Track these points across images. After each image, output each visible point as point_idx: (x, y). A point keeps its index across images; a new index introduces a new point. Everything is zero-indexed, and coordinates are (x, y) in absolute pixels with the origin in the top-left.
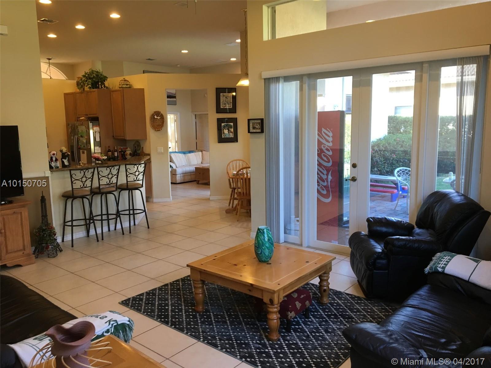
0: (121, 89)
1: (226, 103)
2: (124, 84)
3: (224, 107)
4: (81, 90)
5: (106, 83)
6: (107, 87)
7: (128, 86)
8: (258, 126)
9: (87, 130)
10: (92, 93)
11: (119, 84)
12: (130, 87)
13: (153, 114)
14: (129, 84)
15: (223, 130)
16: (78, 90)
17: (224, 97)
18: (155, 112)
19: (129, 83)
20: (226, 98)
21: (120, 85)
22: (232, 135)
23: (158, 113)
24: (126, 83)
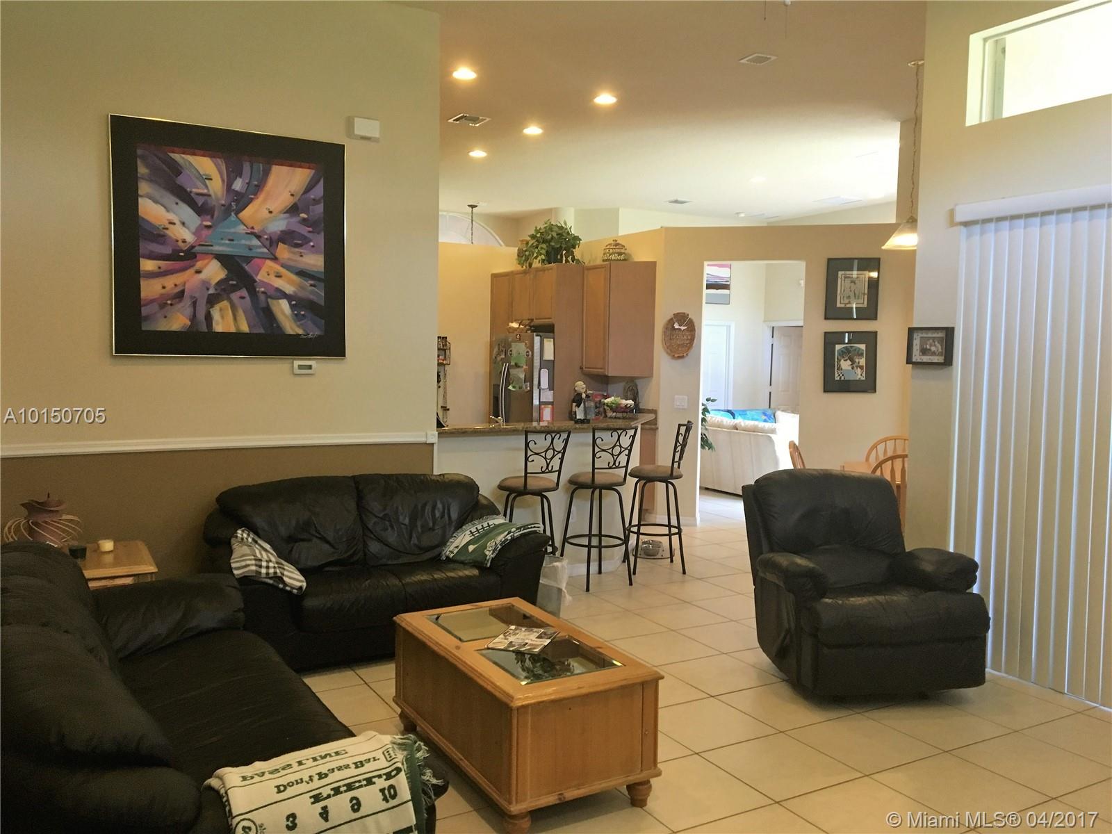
0: (605, 263)
1: (852, 294)
2: (614, 253)
3: (846, 304)
4: (524, 267)
5: (577, 252)
6: (578, 260)
7: (622, 257)
8: (937, 347)
9: (527, 352)
10: (546, 272)
11: (603, 252)
12: (625, 260)
13: (672, 319)
14: (624, 253)
15: (839, 360)
16: (519, 268)
17: (848, 281)
18: (676, 315)
19: (626, 249)
20: (851, 282)
21: (604, 254)
22: (860, 375)
23: (682, 318)
24: (619, 251)
